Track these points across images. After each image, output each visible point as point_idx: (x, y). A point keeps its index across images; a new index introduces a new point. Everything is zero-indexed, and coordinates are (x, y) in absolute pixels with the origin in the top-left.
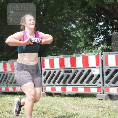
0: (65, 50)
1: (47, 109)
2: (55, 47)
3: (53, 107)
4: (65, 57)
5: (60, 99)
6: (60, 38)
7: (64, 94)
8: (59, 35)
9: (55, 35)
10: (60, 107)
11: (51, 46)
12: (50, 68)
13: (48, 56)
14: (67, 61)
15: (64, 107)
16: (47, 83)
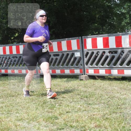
0: (107, 29)
1: (90, 94)
2: (96, 25)
3: (98, 92)
4: (109, 36)
5: (104, 82)
6: (103, 15)
7: (108, 77)
8: (101, 12)
9: (97, 12)
10: (105, 91)
11: (93, 24)
12: (92, 48)
13: (89, 35)
14: (112, 40)
15: (109, 91)
16: (89, 65)
